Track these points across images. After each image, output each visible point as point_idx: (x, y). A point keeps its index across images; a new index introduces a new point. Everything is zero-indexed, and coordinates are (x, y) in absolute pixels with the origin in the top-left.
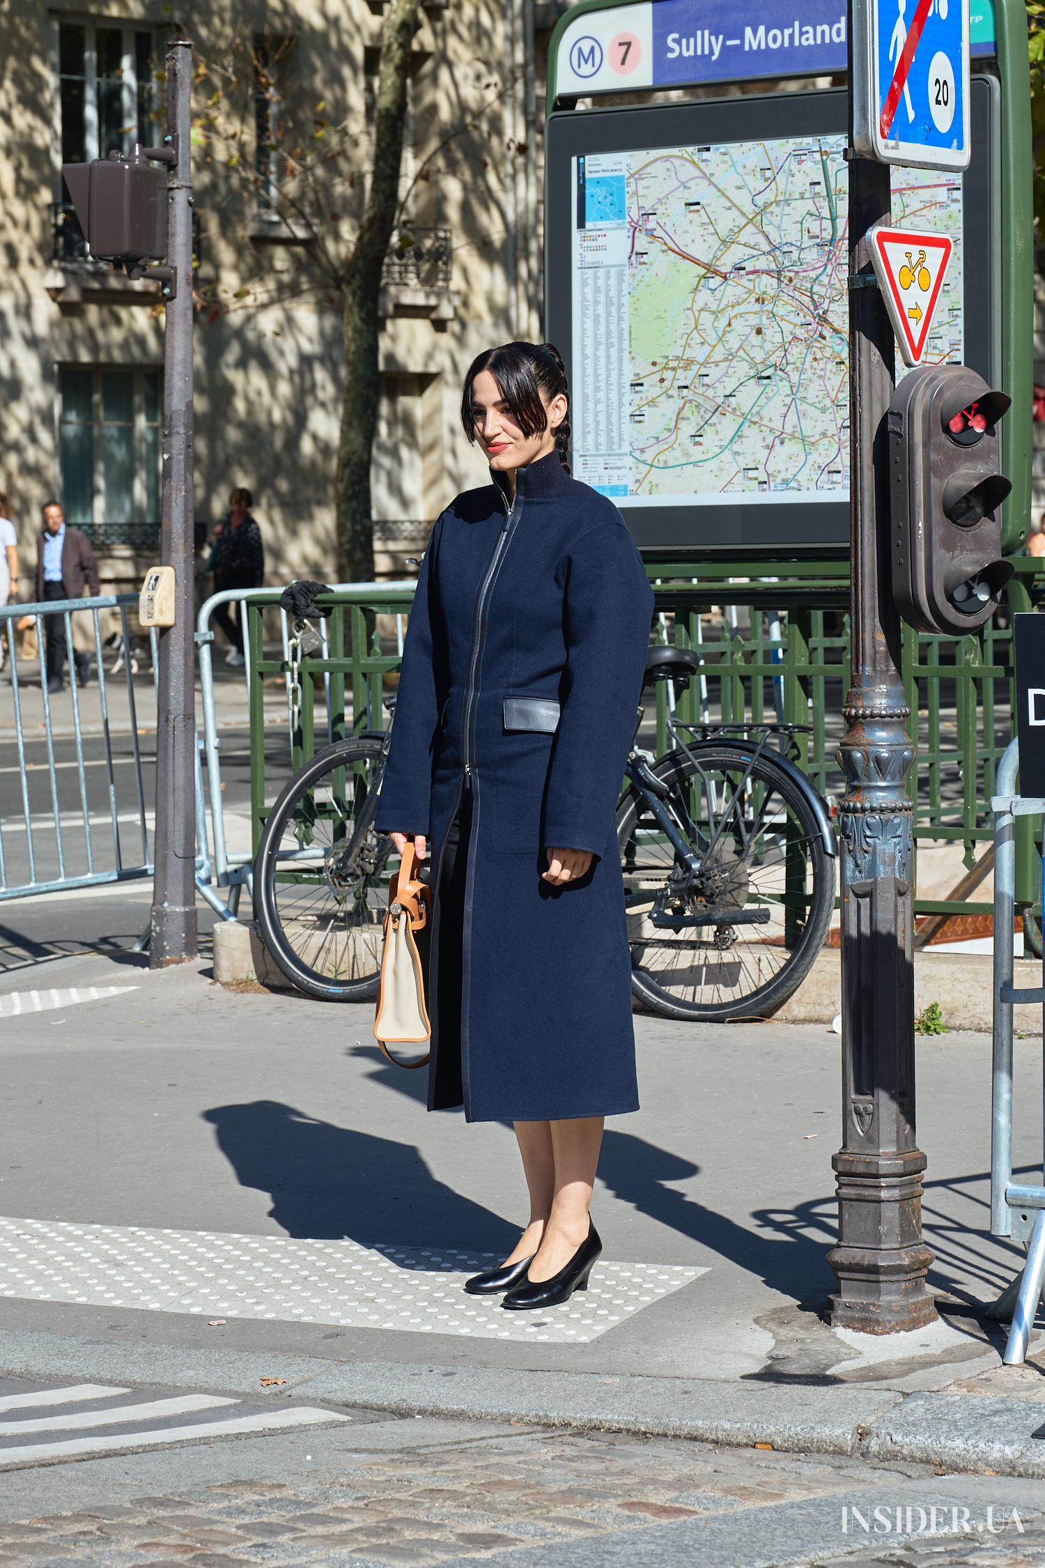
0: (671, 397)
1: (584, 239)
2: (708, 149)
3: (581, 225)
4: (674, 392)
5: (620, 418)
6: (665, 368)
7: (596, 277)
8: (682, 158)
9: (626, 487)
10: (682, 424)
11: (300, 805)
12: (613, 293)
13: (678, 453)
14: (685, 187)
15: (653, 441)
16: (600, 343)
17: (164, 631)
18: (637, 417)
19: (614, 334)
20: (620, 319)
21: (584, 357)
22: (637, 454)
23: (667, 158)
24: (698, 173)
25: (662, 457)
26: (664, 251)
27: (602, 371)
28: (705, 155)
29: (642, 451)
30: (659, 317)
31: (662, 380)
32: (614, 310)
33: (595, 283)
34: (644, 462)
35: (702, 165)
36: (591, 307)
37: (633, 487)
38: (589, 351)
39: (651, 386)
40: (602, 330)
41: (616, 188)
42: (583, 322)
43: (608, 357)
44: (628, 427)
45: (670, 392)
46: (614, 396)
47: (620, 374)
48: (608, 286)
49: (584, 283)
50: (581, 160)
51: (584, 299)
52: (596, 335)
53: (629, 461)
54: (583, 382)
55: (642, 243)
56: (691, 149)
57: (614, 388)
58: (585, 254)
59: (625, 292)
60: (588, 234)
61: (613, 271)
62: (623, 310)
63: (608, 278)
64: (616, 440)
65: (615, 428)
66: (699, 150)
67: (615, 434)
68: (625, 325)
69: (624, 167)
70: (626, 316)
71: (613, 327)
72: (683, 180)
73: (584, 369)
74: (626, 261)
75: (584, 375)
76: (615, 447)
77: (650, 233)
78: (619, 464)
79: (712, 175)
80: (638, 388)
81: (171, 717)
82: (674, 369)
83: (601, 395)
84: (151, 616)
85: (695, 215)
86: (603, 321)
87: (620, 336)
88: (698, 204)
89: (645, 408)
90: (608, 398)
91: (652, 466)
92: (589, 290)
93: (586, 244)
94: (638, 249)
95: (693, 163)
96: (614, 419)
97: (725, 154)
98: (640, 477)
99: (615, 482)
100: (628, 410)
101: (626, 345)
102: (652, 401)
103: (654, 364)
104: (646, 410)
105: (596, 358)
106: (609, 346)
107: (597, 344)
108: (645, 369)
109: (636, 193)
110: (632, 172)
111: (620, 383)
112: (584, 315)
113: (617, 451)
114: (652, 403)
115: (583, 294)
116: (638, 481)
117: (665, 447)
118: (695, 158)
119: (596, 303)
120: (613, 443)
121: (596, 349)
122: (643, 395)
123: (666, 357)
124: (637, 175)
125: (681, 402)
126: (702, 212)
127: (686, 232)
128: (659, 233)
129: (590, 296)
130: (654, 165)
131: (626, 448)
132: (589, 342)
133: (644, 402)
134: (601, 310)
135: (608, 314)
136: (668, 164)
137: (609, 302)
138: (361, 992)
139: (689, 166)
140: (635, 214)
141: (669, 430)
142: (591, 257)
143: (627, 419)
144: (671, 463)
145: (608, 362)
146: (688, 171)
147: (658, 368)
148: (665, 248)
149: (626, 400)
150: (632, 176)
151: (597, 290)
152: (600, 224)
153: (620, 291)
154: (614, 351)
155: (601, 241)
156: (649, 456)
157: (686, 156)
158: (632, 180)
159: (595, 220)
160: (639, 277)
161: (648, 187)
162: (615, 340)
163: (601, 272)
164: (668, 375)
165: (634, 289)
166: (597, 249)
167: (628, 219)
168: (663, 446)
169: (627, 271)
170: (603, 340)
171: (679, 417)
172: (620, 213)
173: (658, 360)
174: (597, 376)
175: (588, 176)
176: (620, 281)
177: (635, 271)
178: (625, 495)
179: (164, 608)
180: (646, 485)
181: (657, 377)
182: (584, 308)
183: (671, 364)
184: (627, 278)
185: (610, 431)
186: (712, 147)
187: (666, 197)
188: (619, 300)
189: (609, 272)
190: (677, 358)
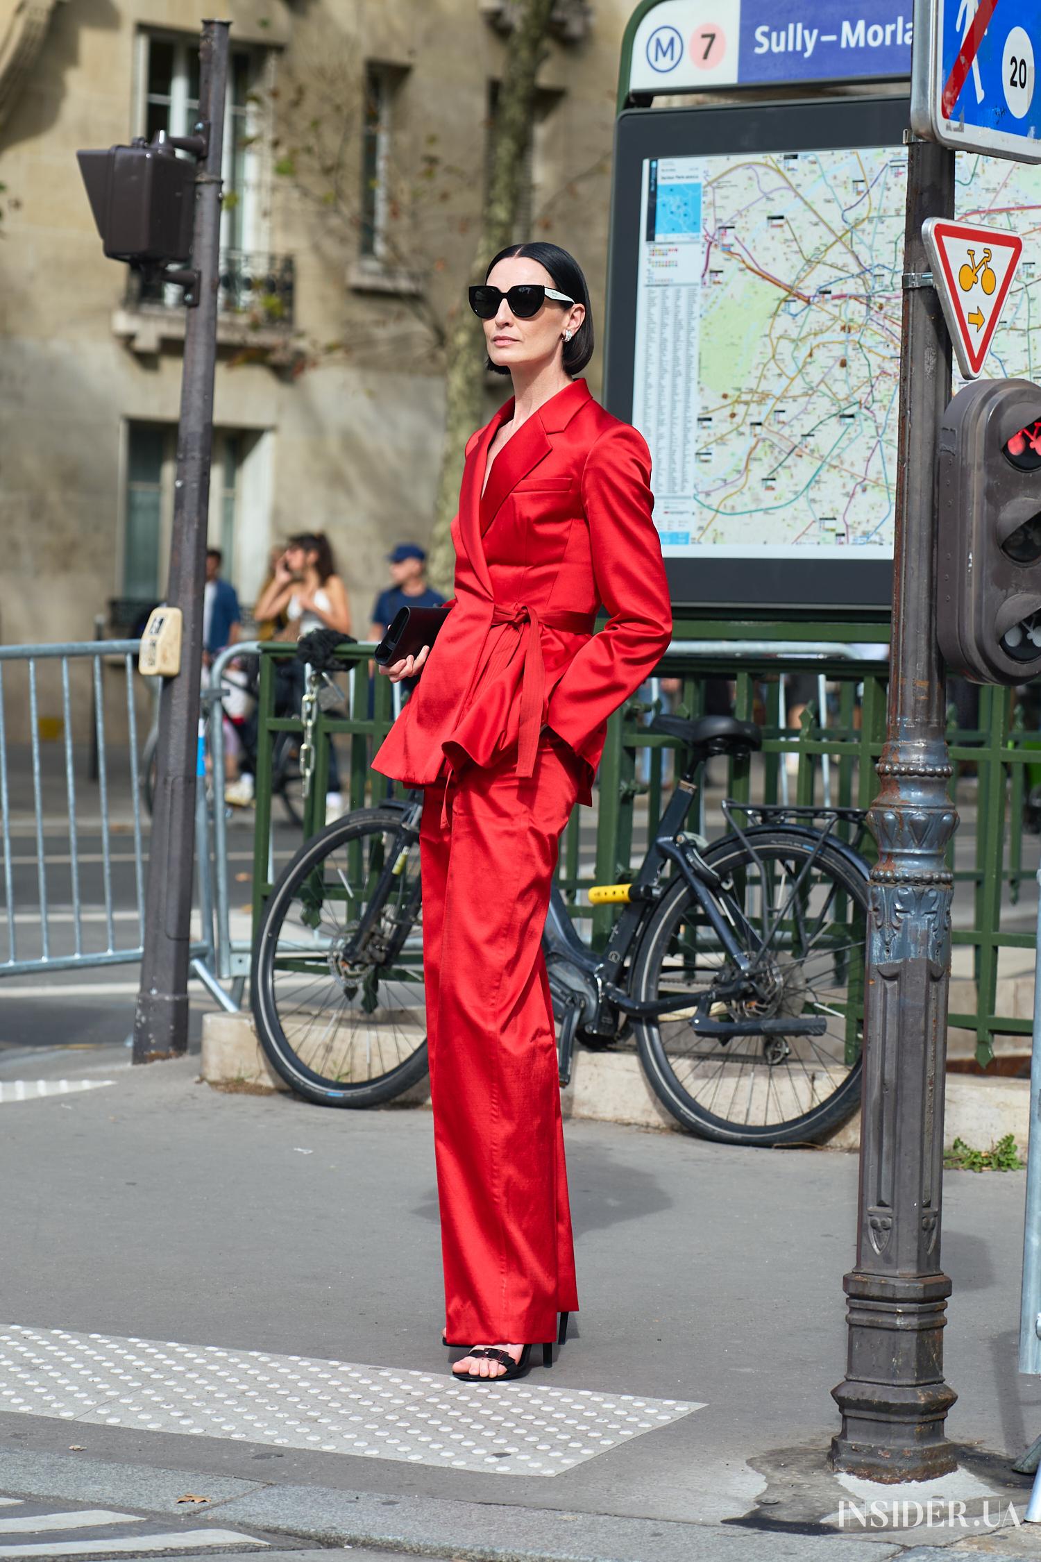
0: (742, 434)
1: (653, 253)
2: (795, 157)
3: (651, 237)
4: (746, 429)
5: (684, 456)
6: (737, 402)
7: (665, 297)
8: (766, 165)
9: (687, 535)
10: (754, 466)
11: (307, 883)
12: (683, 315)
13: (747, 497)
14: (768, 199)
15: (720, 483)
16: (666, 371)
17: (168, 680)
18: (703, 456)
19: (682, 361)
20: (689, 344)
21: (648, 386)
22: (701, 497)
23: (749, 166)
24: (784, 184)
25: (729, 502)
26: (741, 270)
27: (666, 403)
28: (792, 163)
29: (708, 494)
30: (733, 344)
31: (733, 415)
32: (683, 333)
33: (664, 303)
34: (709, 507)
35: (788, 174)
36: (657, 330)
37: (695, 534)
38: (653, 380)
39: (720, 421)
40: (669, 356)
41: (691, 195)
42: (648, 347)
43: (674, 386)
44: (693, 466)
45: (741, 429)
46: (678, 431)
47: (687, 407)
48: (677, 306)
49: (651, 303)
50: (654, 164)
51: (650, 321)
52: (661, 362)
53: (692, 505)
54: (645, 414)
55: (717, 259)
56: (777, 156)
57: (679, 422)
58: (653, 270)
59: (696, 314)
60: (658, 247)
61: (684, 291)
62: (693, 334)
63: (678, 298)
64: (679, 481)
65: (678, 467)
66: (786, 158)
67: (678, 475)
68: (694, 351)
69: (700, 173)
70: (696, 342)
71: (681, 354)
72: (766, 190)
73: (646, 400)
74: (699, 280)
75: (646, 405)
76: (677, 488)
77: (727, 249)
78: (681, 508)
79: (799, 185)
80: (706, 423)
81: (170, 779)
82: (747, 403)
83: (665, 430)
84: (152, 663)
85: (779, 230)
86: (670, 346)
87: (689, 364)
88: (782, 218)
89: (713, 445)
90: (672, 434)
91: (717, 511)
92: (656, 311)
93: (654, 259)
94: (712, 266)
95: (779, 171)
96: (678, 456)
97: (814, 163)
98: (704, 524)
99: (676, 529)
100: (693, 448)
101: (694, 374)
102: (722, 438)
103: (725, 396)
104: (714, 448)
105: (661, 387)
106: (676, 374)
107: (662, 371)
108: (714, 402)
109: (713, 204)
110: (710, 179)
111: (686, 417)
112: (649, 339)
113: (680, 494)
114: (721, 440)
115: (649, 314)
116: (701, 528)
117: (733, 490)
118: (781, 166)
119: (664, 325)
120: (675, 484)
121: (661, 377)
122: (711, 431)
123: (739, 389)
124: (716, 184)
125: (753, 441)
126: (786, 227)
127: (767, 249)
128: (737, 249)
129: (656, 318)
130: (735, 173)
131: (690, 491)
132: (653, 369)
133: (712, 439)
134: (669, 333)
135: (676, 338)
136: (750, 172)
137: (678, 325)
138: (364, 1097)
139: (773, 174)
140: (711, 227)
141: (739, 472)
142: (660, 274)
143: (691, 457)
144: (739, 510)
145: (674, 393)
146: (772, 181)
147: (729, 401)
148: (743, 266)
149: (692, 436)
150: (709, 184)
151: (665, 311)
152: (672, 237)
153: (690, 312)
154: (681, 381)
155: (672, 256)
156: (714, 500)
157: (770, 163)
158: (709, 189)
159: (667, 232)
160: (712, 299)
161: (727, 197)
162: (682, 368)
163: (670, 292)
164: (740, 409)
165: (706, 311)
166: (667, 264)
167: (703, 232)
168: (731, 490)
169: (699, 290)
170: (669, 367)
171: (750, 458)
172: (695, 226)
173: (730, 392)
174: (660, 408)
175: (660, 182)
176: (691, 301)
177: (706, 290)
178: (687, 543)
179: (168, 655)
180: (710, 533)
181: (728, 411)
182: (650, 330)
183: (745, 397)
184: (699, 299)
185: (672, 470)
186: (801, 154)
187: (747, 209)
188: (689, 324)
189: (678, 292)
190: (751, 391)
